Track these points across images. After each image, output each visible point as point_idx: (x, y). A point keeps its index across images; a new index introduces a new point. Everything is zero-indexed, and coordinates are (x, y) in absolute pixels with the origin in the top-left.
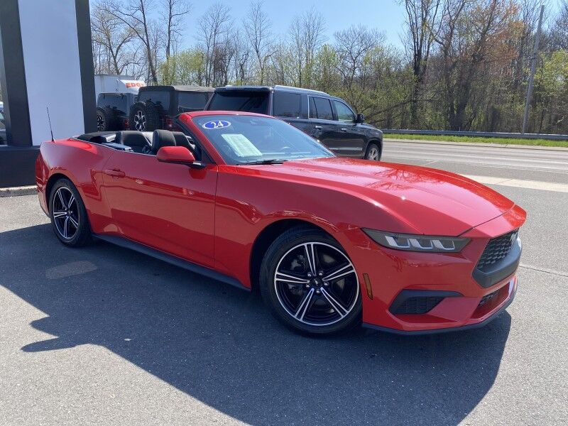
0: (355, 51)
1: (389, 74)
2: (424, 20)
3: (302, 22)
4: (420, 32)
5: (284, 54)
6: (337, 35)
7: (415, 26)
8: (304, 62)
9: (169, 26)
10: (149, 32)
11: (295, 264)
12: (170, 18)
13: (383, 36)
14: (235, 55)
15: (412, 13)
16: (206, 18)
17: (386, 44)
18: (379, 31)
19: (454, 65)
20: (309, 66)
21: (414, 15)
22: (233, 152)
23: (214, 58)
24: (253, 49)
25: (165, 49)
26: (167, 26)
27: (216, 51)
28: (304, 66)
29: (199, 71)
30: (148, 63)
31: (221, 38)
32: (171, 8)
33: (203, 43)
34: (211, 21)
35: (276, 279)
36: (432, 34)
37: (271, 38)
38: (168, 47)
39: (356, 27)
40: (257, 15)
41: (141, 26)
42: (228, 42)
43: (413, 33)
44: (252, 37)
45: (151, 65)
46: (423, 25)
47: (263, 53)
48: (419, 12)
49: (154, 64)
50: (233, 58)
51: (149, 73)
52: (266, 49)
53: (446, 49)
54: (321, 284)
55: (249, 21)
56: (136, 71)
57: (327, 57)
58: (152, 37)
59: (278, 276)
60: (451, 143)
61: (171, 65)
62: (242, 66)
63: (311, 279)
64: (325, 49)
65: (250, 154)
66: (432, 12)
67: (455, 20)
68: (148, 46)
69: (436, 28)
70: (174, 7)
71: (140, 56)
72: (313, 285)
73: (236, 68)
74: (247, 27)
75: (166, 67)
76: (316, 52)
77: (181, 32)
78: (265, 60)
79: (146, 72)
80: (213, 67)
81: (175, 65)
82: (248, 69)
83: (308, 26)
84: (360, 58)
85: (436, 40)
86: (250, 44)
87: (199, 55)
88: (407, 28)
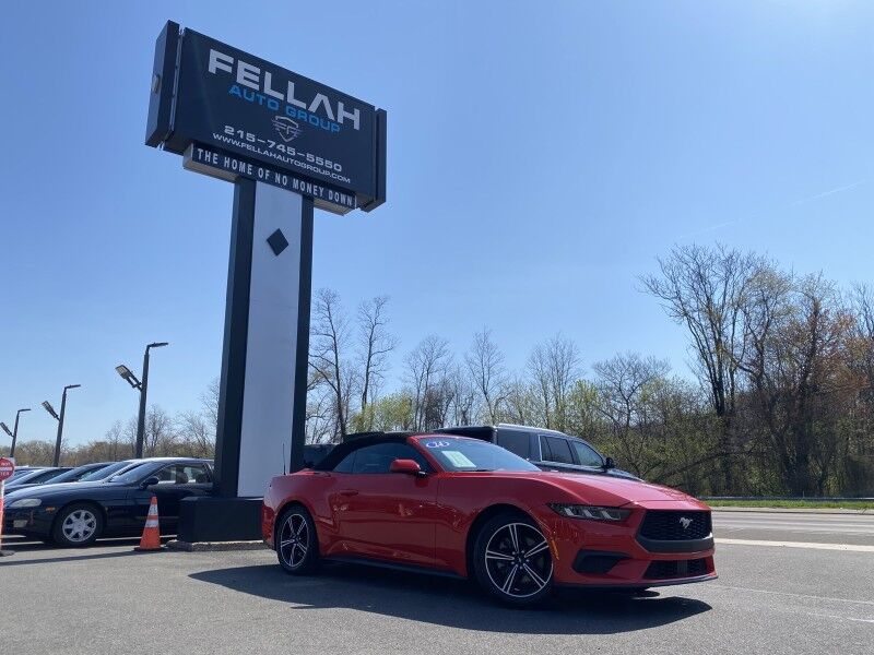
0: (626, 388)
1: (679, 416)
2: (718, 342)
3: (545, 353)
4: (715, 358)
5: (523, 395)
6: (598, 367)
7: (706, 350)
8: (552, 405)
9: (368, 367)
10: (341, 375)
11: (502, 546)
12: (370, 357)
13: (665, 366)
14: (454, 399)
15: (699, 333)
16: (415, 355)
17: (669, 377)
18: (659, 358)
19: (774, 400)
20: (560, 410)
21: (702, 337)
22: (451, 463)
23: (425, 405)
24: (479, 390)
25: (360, 396)
26: (364, 367)
27: (429, 395)
28: (552, 410)
29: (405, 422)
30: (337, 415)
31: (436, 378)
32: (371, 345)
33: (412, 386)
34: (423, 357)
35: (487, 557)
36: (733, 360)
37: (504, 374)
38: (365, 394)
39: (624, 355)
40: (484, 347)
41: (332, 369)
42: (445, 383)
43: (706, 360)
44: (478, 375)
45: (340, 417)
46: (718, 349)
47: (494, 394)
48: (709, 332)
49: (345, 417)
50: (452, 404)
51: (337, 428)
52: (497, 390)
53: (757, 379)
54: (524, 560)
55: (473, 355)
56: (318, 428)
57: (586, 397)
58: (344, 381)
59: (488, 554)
60: (778, 509)
61: (367, 416)
62: (464, 413)
63: (516, 556)
64: (581, 386)
65: (464, 465)
66: (728, 331)
67: (762, 340)
68: (339, 393)
69: (738, 352)
70: (375, 343)
71: (326, 406)
72: (516, 561)
73: (456, 415)
74: (470, 362)
75: (361, 420)
76: (568, 391)
77: (382, 373)
78: (497, 403)
79: (332, 429)
80: (424, 418)
81: (372, 416)
82: (473, 417)
83: (554, 358)
84: (634, 397)
85: (741, 368)
86: (475, 385)
87: (407, 402)
88: (695, 354)
